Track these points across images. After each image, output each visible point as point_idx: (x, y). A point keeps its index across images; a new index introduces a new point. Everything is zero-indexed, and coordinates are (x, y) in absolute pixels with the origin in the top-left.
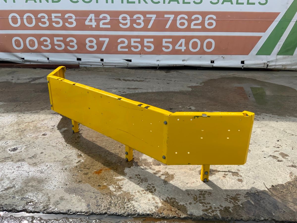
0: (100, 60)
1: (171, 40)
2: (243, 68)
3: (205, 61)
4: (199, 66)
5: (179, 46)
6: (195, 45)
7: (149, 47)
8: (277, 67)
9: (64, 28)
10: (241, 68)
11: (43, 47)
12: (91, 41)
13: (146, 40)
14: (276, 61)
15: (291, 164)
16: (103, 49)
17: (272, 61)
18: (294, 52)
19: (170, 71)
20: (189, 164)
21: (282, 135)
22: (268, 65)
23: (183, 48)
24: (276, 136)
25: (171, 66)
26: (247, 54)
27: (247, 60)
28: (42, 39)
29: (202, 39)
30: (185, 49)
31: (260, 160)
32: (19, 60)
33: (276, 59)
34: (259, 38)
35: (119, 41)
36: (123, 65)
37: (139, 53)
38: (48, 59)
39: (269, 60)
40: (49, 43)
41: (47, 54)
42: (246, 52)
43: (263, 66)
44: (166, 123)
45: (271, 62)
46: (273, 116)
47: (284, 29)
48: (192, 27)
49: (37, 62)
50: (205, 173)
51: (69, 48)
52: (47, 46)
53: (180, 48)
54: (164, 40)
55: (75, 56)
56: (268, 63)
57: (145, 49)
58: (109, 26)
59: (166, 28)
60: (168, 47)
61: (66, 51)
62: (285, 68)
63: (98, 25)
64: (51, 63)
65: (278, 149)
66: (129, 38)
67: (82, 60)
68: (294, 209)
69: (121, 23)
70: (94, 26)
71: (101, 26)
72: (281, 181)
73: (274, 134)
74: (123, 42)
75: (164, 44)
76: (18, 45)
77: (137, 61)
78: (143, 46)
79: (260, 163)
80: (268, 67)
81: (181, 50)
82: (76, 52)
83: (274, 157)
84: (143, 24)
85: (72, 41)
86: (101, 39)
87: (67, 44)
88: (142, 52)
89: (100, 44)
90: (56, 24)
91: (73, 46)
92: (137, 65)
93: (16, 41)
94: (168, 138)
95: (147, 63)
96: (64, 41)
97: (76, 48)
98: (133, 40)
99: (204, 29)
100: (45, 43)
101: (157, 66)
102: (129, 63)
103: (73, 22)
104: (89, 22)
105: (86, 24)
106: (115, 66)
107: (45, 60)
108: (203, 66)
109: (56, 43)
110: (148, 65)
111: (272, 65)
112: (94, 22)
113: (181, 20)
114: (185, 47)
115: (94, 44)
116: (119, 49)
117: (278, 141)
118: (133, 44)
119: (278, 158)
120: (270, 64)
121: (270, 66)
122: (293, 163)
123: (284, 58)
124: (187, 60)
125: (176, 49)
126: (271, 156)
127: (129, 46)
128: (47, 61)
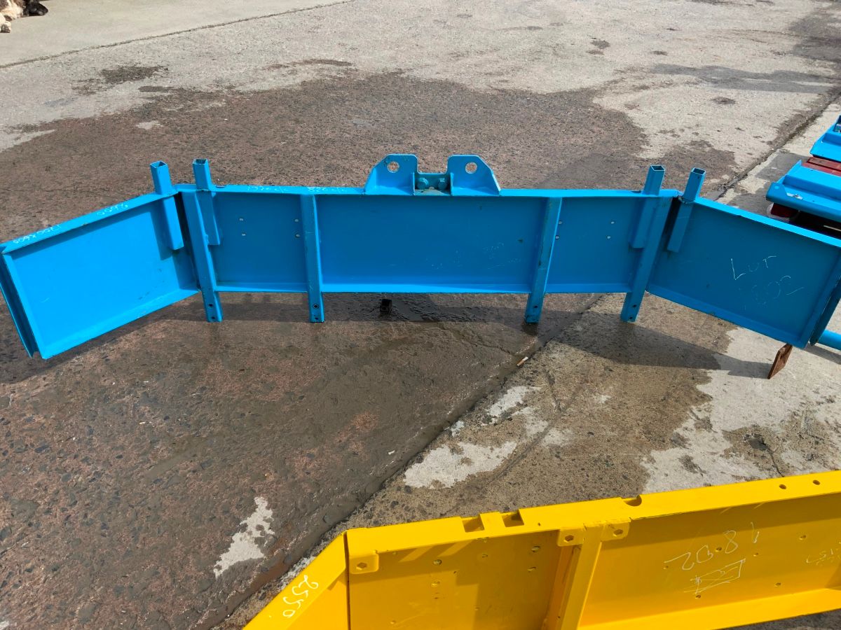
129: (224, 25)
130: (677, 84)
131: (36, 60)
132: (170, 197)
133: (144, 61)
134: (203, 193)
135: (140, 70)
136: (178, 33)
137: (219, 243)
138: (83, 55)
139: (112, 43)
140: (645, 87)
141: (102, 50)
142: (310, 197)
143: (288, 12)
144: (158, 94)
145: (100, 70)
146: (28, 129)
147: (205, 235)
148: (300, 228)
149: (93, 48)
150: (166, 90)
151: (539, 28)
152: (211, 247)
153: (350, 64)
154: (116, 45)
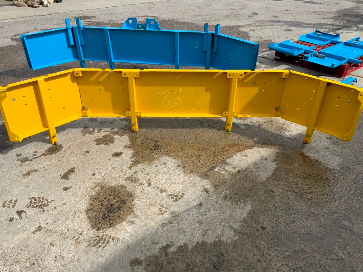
129: (120, 6)
130: (275, 25)
131: (54, 14)
132: (70, 29)
133: (89, 15)
134: (78, 27)
135: (87, 17)
136: (103, 8)
137: (83, 44)
138: (69, 13)
139: (80, 10)
140: (262, 26)
141: (77, 12)
142: (107, 29)
143: (144, 3)
144: (90, 23)
145: (74, 17)
146: (46, 30)
147: (79, 41)
148: (105, 41)
149: (74, 11)
150: (93, 22)
151: (235, 9)
152: (82, 46)
153: (158, 17)
154: (81, 10)
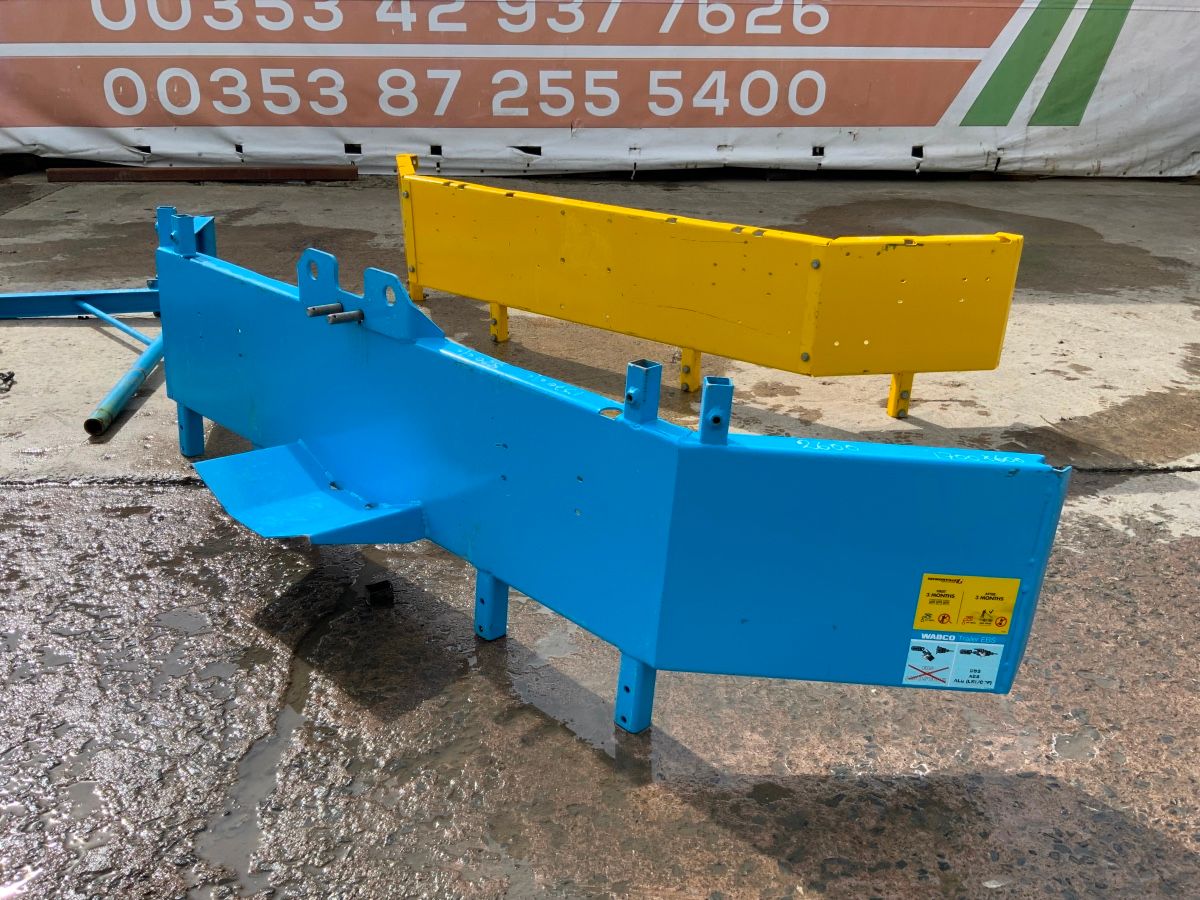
0: (428, 149)
1: (677, 75)
2: (918, 171)
3: (792, 150)
4: (773, 167)
5: (706, 97)
6: (759, 93)
7: (602, 101)
8: (1028, 166)
9: (300, 33)
10: (914, 172)
11: (218, 105)
12: (398, 83)
13: (591, 76)
14: (1025, 146)
15: (1102, 383)
16: (441, 110)
17: (1013, 147)
18: (1082, 112)
19: (678, 186)
20: (865, 372)
21: (1070, 332)
22: (999, 160)
23: (720, 104)
24: (1053, 334)
25: (678, 167)
26: (932, 120)
27: (930, 144)
28: (215, 77)
29: (785, 70)
30: (727, 106)
31: (1021, 379)
32: (128, 153)
33: (1027, 139)
34: (971, 66)
35: (497, 79)
36: (510, 167)
37: (571, 122)
38: (239, 148)
39: (1001, 144)
40: (244, 91)
41: (233, 131)
42: (928, 116)
43: (984, 162)
44: (817, 265)
45: (1008, 149)
46: (1039, 292)
47: (1051, 35)
48: (751, 28)
49: (199, 159)
50: (901, 395)
51: (315, 106)
52: (234, 101)
53: (709, 103)
54: (655, 76)
55: (340, 137)
56: (1001, 152)
57: (590, 107)
58: (462, 27)
59: (661, 31)
60: (666, 102)
61: (305, 118)
62: (1053, 171)
63: (422, 21)
64: (247, 163)
65: (1063, 358)
66: (532, 67)
67: (365, 152)
68: (1117, 450)
69: (505, 15)
70: (407, 27)
71: (435, 26)
72: (1079, 412)
73: (1049, 330)
74: (511, 84)
75: (655, 89)
76: (127, 95)
77: (562, 149)
78: (581, 96)
79: (1023, 385)
80: (1001, 168)
81: (713, 110)
82: (342, 121)
83: (1057, 372)
84: (580, 20)
85: (330, 83)
86: (432, 74)
87: (308, 93)
88: (577, 120)
89: (429, 93)
90: (270, 18)
91: (330, 102)
92: (560, 167)
93: (119, 82)
94: (820, 303)
95: (596, 159)
96: (298, 83)
97: (342, 105)
98: (545, 76)
99: (790, 38)
100: (227, 91)
101: (629, 169)
102: (532, 159)
103: (330, 13)
104: (389, 11)
105: (379, 19)
106: (482, 171)
107: (227, 152)
108: (787, 168)
109: (268, 88)
110: (600, 166)
111: (1013, 159)
112: (409, 10)
113: (712, 5)
114: (728, 100)
115: (407, 92)
116: (497, 109)
117: (1062, 342)
118: (545, 90)
119: (1066, 373)
120: (1007, 156)
121: (1006, 163)
122: (1106, 382)
123: (1050, 136)
124: (733, 146)
125: (695, 105)
126: (1047, 370)
127: (532, 99)
128: (237, 157)
